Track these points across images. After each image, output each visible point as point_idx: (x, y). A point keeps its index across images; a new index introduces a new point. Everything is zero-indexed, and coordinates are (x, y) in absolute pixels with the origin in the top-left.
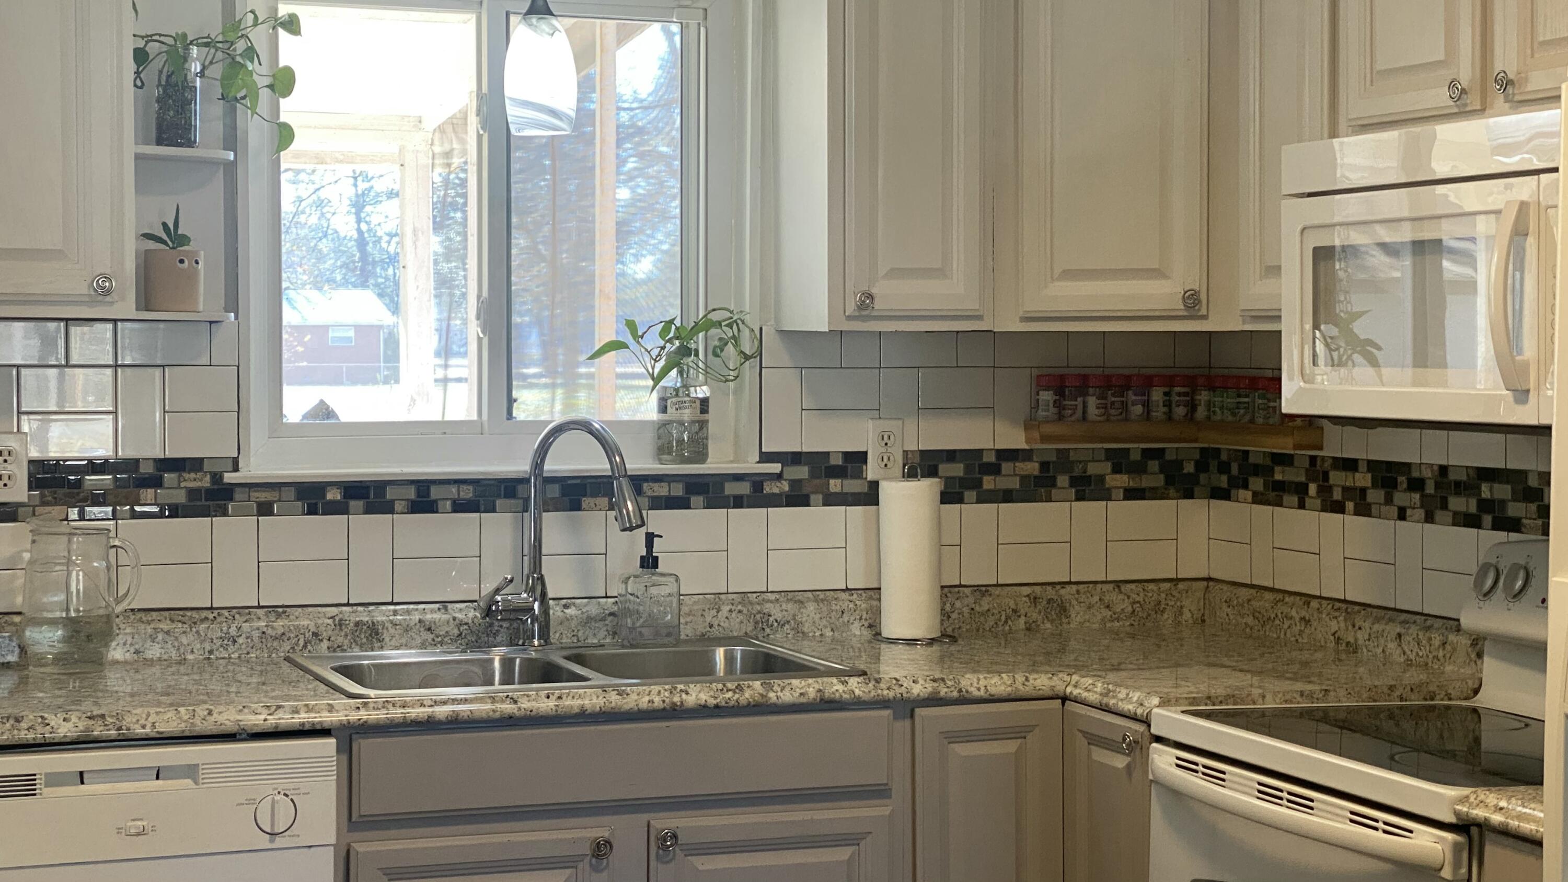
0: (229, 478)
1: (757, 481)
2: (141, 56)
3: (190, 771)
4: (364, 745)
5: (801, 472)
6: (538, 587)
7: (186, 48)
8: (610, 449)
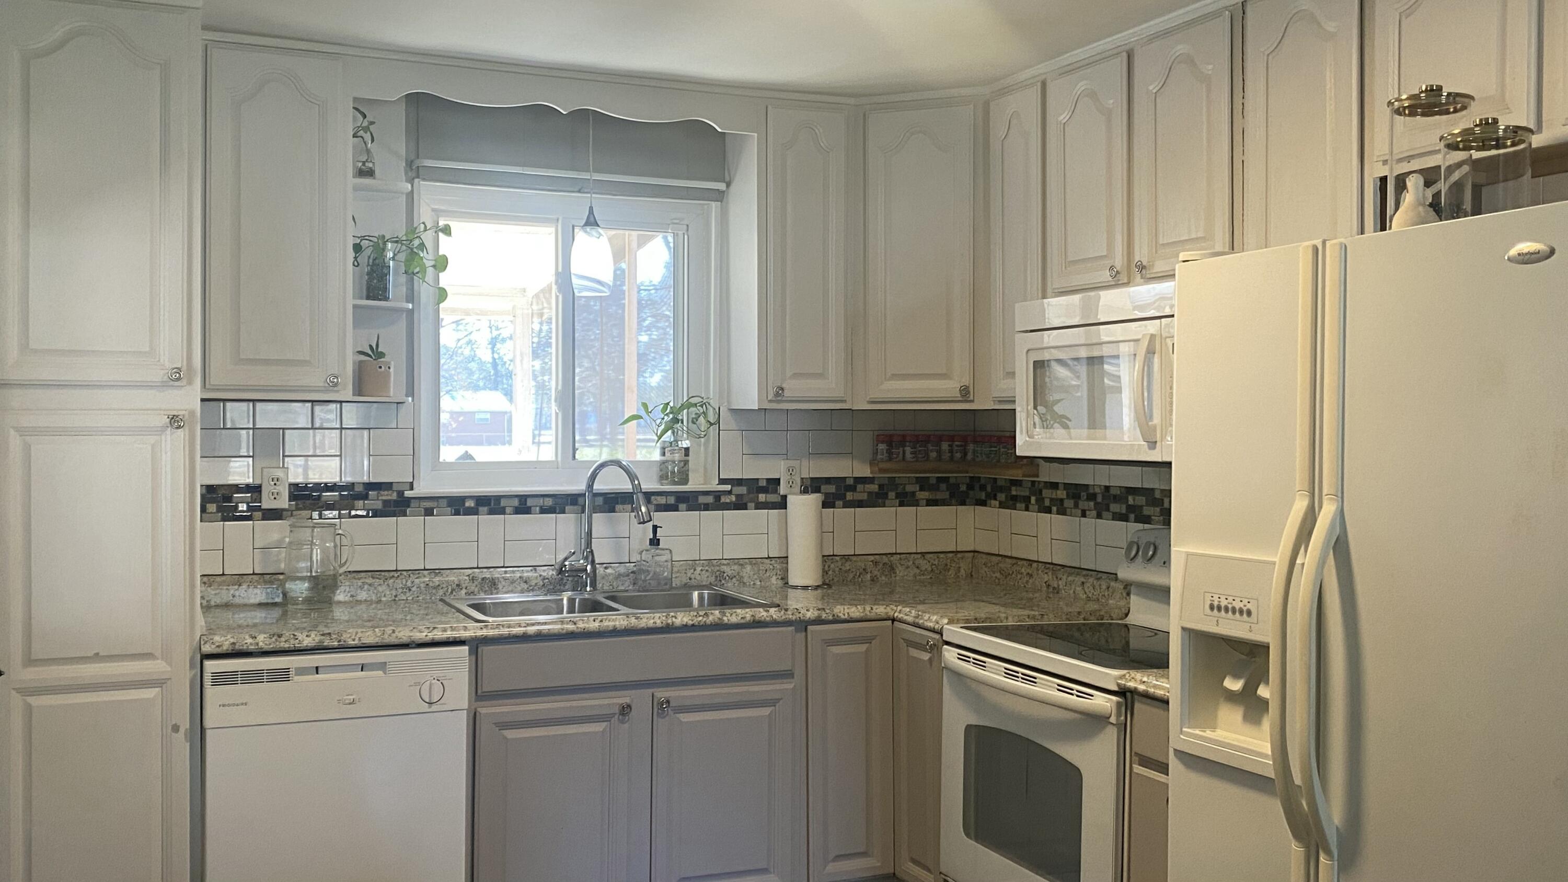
0: (408, 494)
1: (717, 495)
2: (357, 248)
3: (382, 666)
4: (485, 650)
5: (743, 490)
6: (590, 556)
7: (385, 243)
8: (632, 477)
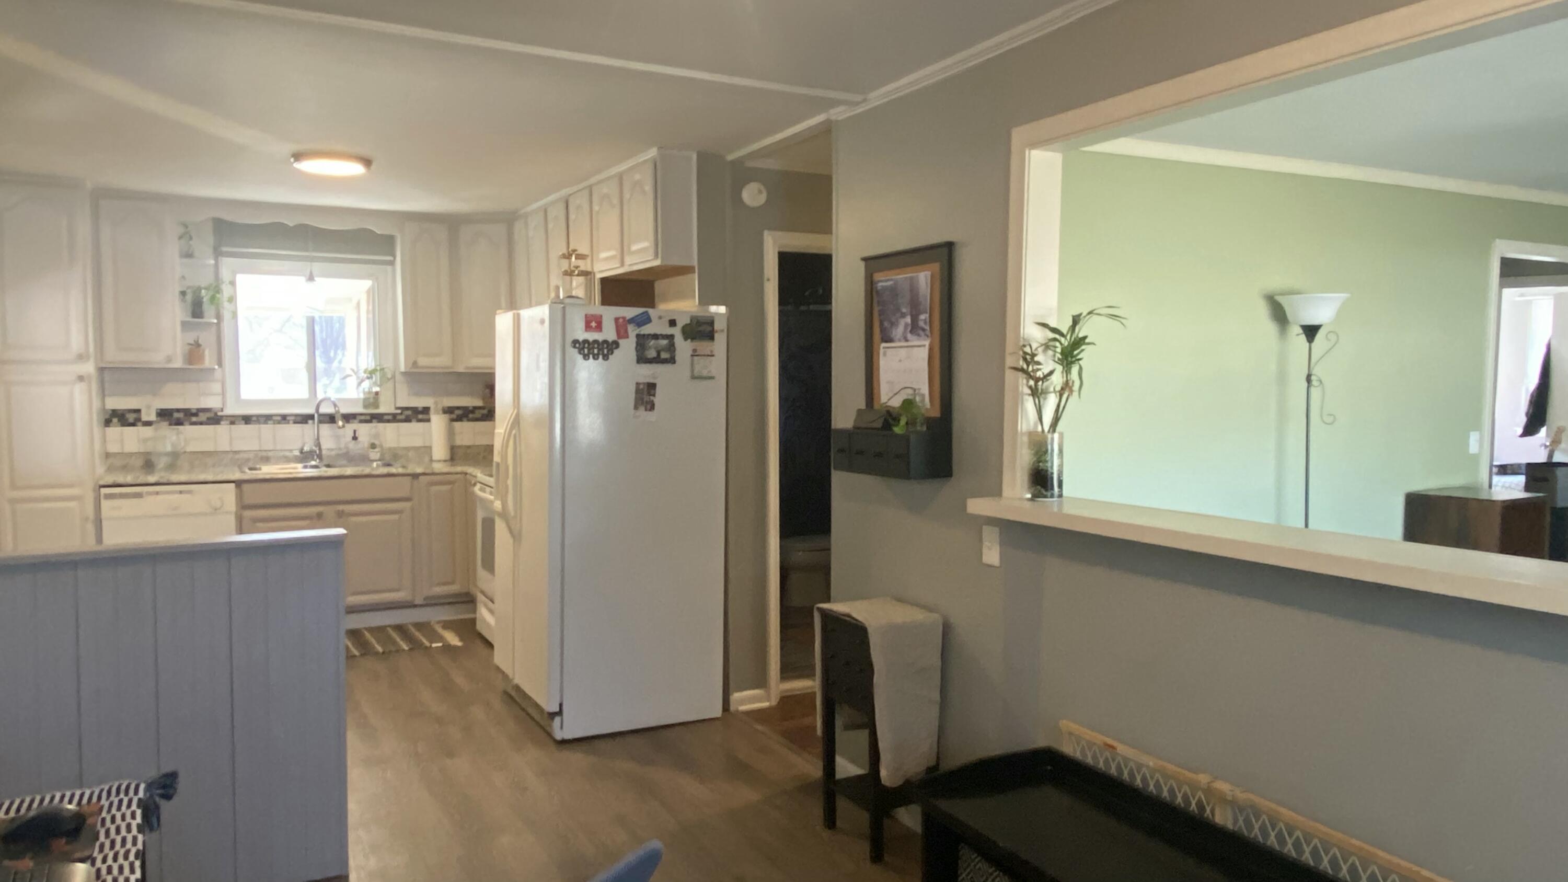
0: (220, 414)
1: (394, 415)
2: (183, 293)
3: (189, 492)
4: (245, 487)
5: (409, 413)
6: (318, 445)
7: (200, 291)
8: (335, 406)
